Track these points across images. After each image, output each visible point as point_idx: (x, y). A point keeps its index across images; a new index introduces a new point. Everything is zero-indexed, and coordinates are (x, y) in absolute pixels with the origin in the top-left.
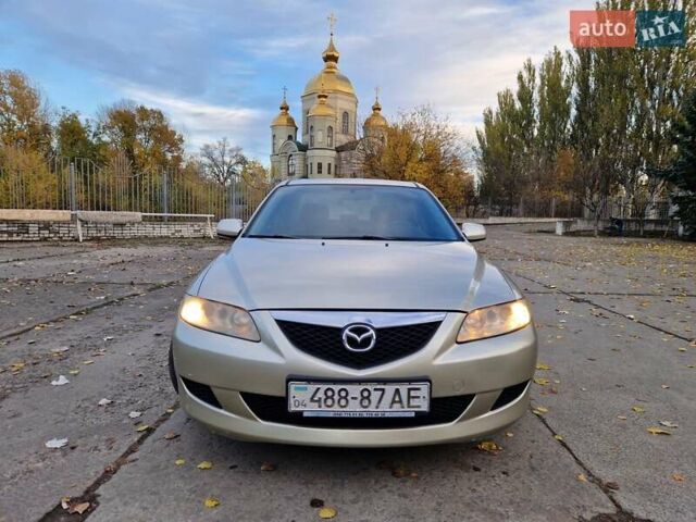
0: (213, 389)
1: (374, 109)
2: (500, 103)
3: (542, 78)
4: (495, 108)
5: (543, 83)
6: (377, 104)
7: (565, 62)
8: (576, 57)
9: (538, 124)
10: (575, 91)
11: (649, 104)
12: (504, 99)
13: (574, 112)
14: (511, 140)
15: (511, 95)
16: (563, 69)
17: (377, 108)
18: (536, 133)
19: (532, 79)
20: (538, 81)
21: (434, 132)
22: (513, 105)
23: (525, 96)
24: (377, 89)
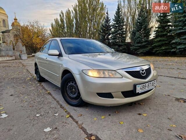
0: (112, 93)
1: (15, 20)
2: (55, 22)
3: (66, 16)
4: (54, 23)
5: (66, 17)
6: (16, 18)
7: (71, 13)
8: (74, 12)
9: (66, 28)
10: (75, 20)
11: (91, 25)
12: (56, 21)
13: (75, 26)
14: (60, 32)
15: (58, 20)
16: (71, 14)
17: (15, 19)
18: (66, 31)
19: (63, 16)
20: (65, 17)
21: (40, 28)
22: (59, 23)
23: (62, 21)
24: (15, 13)
